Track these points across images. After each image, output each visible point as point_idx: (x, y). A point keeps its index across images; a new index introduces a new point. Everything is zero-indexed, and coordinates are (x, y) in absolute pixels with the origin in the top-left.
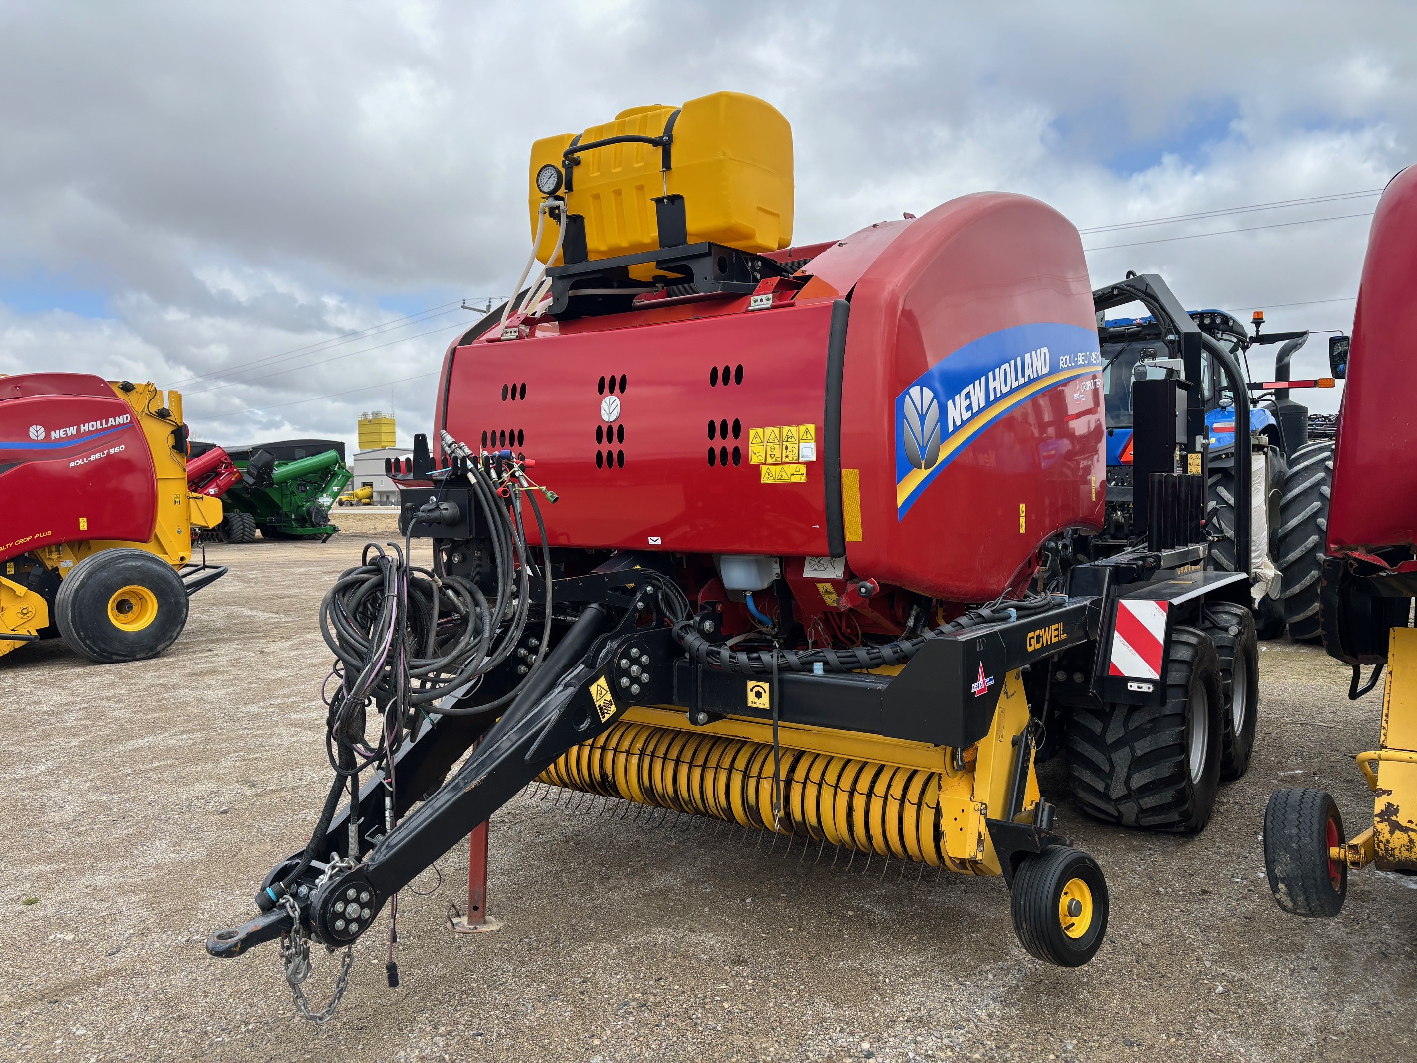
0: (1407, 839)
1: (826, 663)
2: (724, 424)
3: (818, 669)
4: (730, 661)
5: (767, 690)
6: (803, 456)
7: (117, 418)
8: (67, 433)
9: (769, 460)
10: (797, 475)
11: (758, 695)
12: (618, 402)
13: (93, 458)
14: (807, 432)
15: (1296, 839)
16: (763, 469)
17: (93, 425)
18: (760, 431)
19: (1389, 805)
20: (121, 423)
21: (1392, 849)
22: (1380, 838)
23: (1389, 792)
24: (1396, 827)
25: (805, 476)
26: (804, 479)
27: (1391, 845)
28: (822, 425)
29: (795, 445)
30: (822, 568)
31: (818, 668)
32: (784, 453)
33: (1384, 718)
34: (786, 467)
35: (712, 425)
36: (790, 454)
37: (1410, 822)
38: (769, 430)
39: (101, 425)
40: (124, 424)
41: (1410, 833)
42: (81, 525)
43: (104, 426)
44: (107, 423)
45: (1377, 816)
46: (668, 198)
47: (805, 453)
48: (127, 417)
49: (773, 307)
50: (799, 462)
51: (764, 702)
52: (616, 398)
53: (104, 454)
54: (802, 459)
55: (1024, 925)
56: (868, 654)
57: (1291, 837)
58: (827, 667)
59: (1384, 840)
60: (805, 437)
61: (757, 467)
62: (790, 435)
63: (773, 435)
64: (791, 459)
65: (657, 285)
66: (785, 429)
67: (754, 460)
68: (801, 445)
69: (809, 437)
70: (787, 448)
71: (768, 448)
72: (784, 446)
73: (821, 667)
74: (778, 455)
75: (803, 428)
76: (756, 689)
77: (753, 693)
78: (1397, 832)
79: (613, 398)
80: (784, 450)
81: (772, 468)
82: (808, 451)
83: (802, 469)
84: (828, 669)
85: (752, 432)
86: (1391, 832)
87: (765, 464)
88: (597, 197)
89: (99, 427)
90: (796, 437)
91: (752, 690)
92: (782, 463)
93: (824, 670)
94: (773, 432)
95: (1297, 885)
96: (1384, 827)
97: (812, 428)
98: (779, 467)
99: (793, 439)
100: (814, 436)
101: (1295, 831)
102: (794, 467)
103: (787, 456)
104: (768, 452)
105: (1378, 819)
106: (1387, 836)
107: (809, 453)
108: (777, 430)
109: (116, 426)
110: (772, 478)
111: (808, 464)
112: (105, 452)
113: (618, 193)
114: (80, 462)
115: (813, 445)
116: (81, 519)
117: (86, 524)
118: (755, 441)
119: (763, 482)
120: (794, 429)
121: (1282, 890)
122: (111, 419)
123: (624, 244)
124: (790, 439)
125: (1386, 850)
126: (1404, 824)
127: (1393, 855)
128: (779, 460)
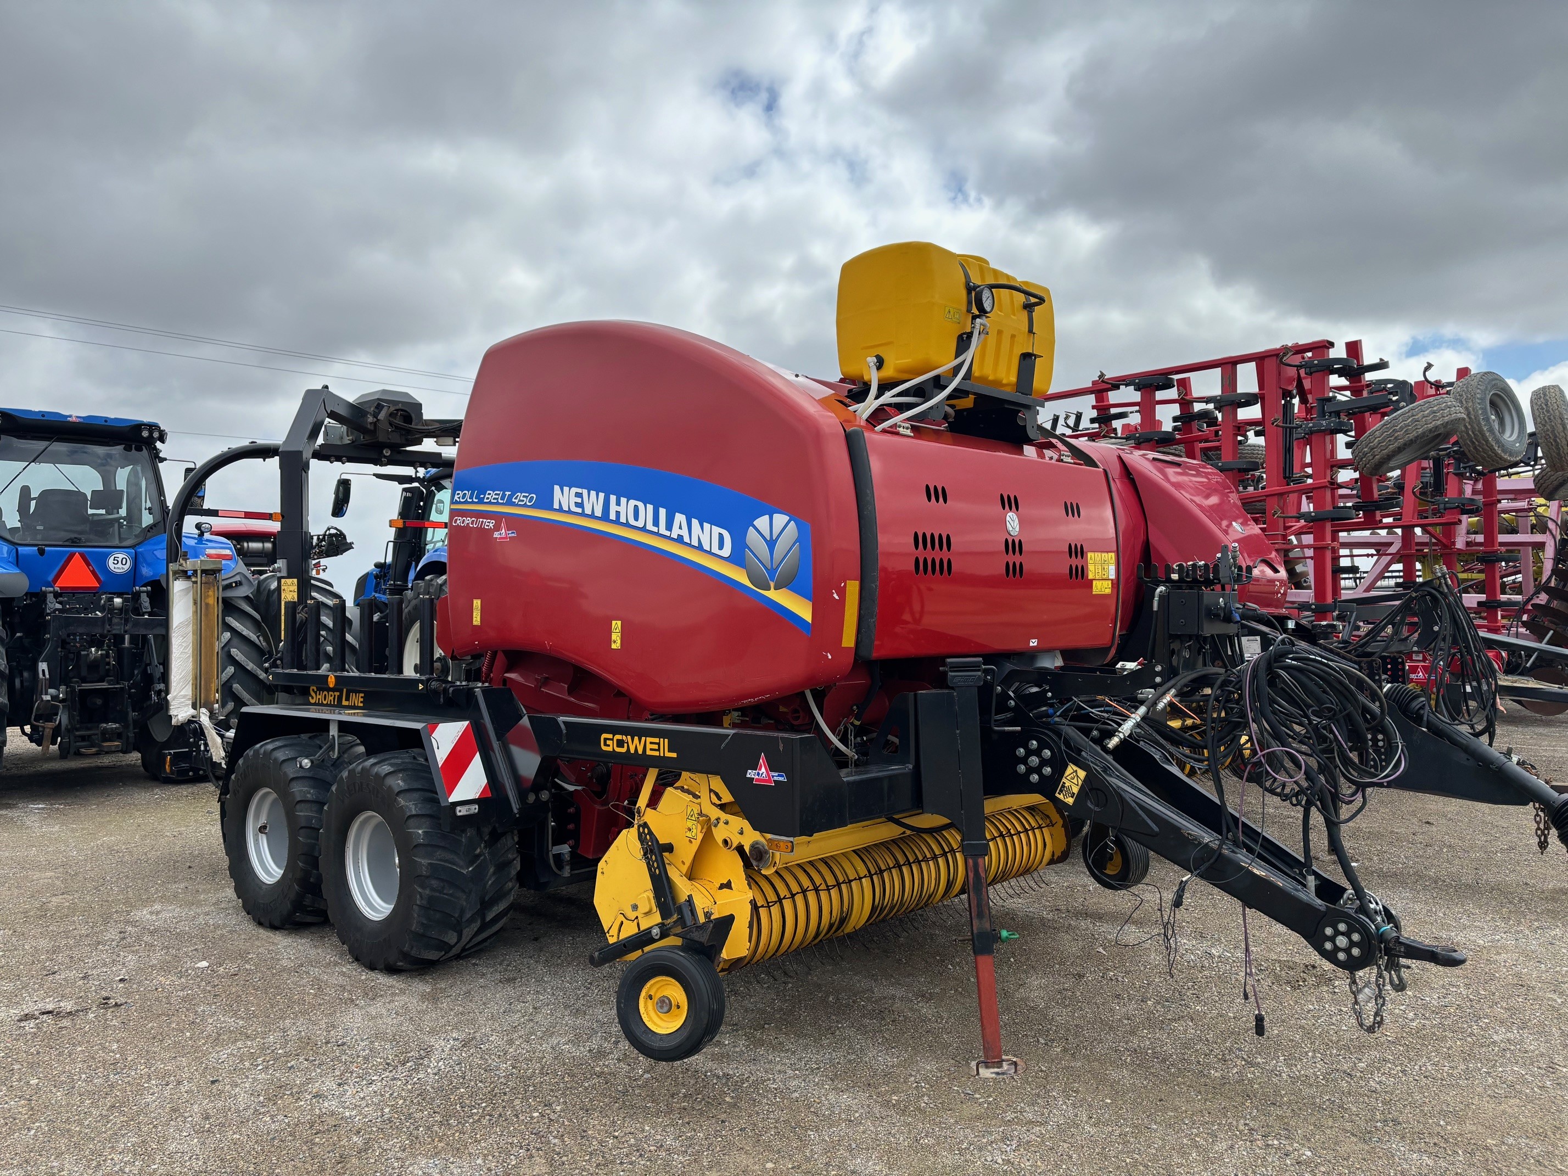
6: (1110, 575)
9: (1097, 577)
10: (1107, 588)
12: (1017, 519)
14: (1111, 559)
18: (1092, 555)
26: (1109, 590)
29: (1108, 567)
34: (1104, 581)
35: (1070, 547)
36: (1105, 575)
38: (1096, 555)
50: (1108, 581)
52: (1015, 515)
60: (1111, 562)
62: (1105, 560)
63: (1098, 559)
64: (1105, 578)
66: (1102, 555)
67: (1091, 576)
70: (1104, 569)
71: (1096, 567)
74: (1100, 575)
75: (1110, 556)
79: (1010, 514)
80: (1103, 572)
81: (1098, 582)
82: (1112, 572)
87: (1094, 581)
98: (1101, 582)
99: (1106, 563)
100: (1115, 562)
102: (1106, 583)
104: (1096, 571)
110: (1097, 589)
111: (1112, 580)
113: (999, 333)
115: (1114, 567)
119: (1093, 591)
120: (1106, 556)
128: (1100, 579)
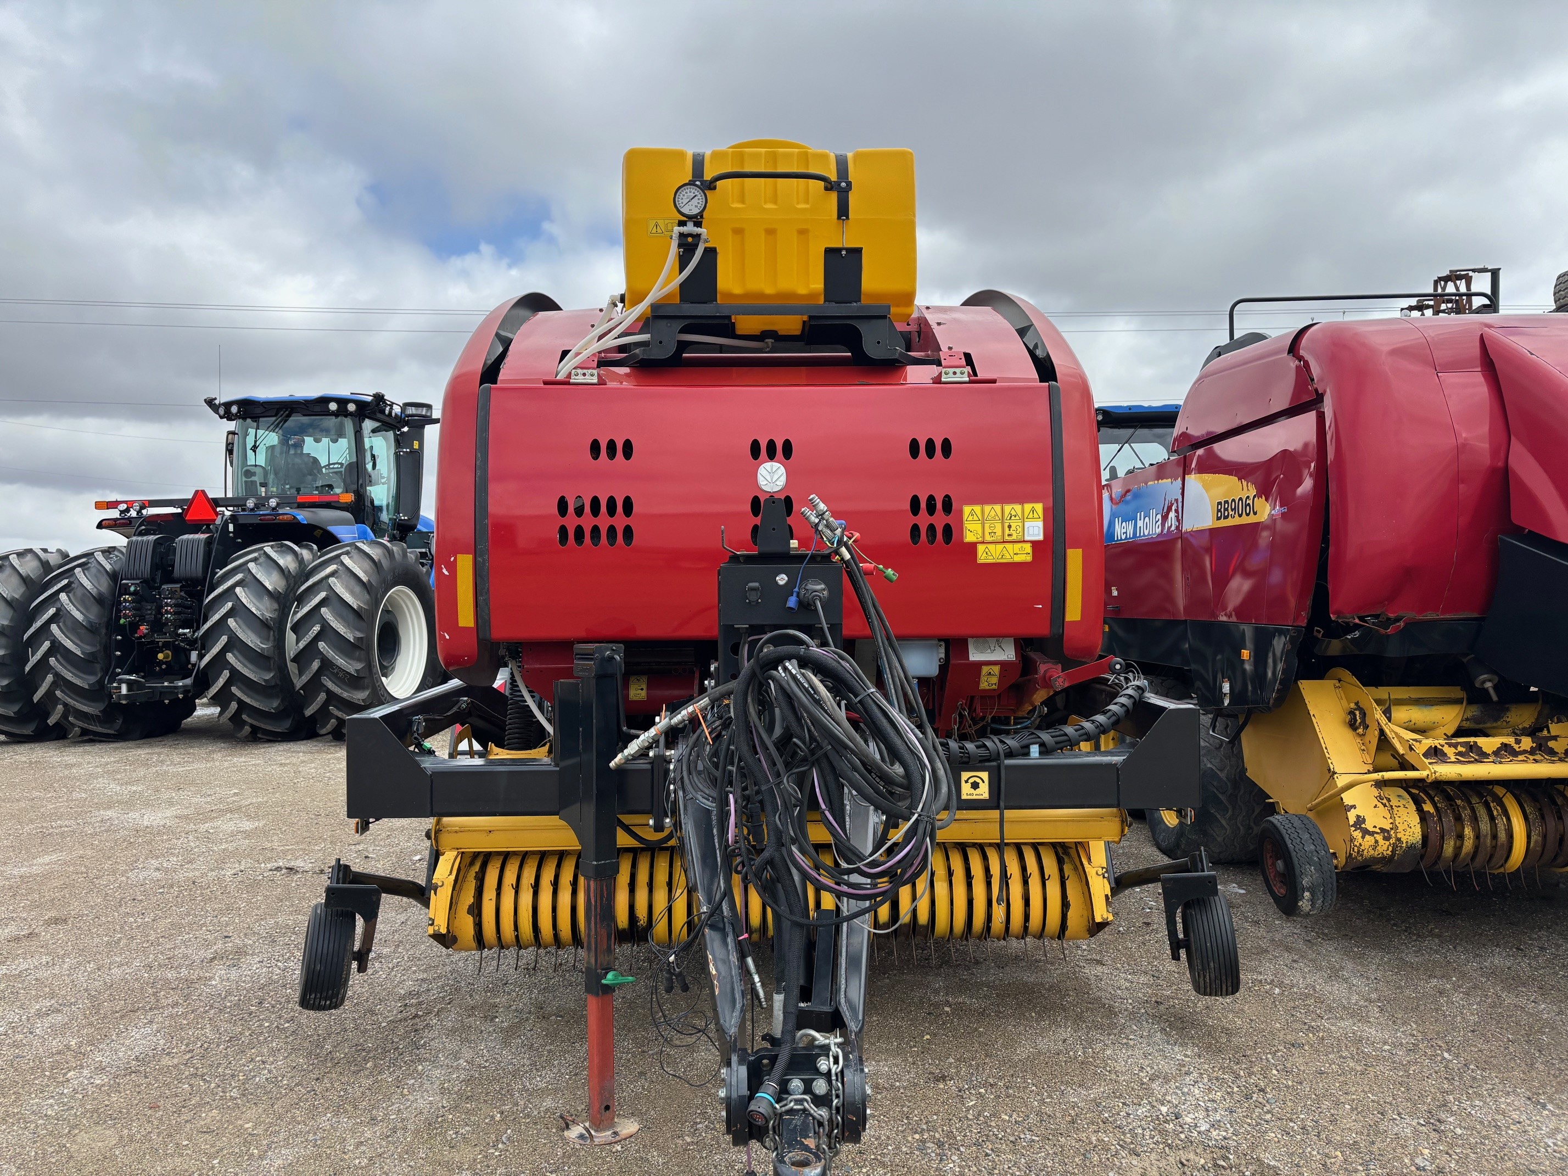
0: (1373, 841)
1: (1042, 745)
2: (931, 499)
3: (1035, 752)
4: (961, 752)
5: (986, 779)
6: (1029, 535)
9: (988, 538)
10: (1023, 554)
11: (975, 786)
12: (782, 469)
14: (1033, 510)
15: (1315, 853)
16: (981, 548)
18: (977, 509)
19: (1358, 817)
21: (1363, 850)
22: (1356, 843)
23: (1354, 807)
24: (1366, 832)
25: (1031, 555)
26: (1029, 558)
27: (1362, 848)
28: (1050, 503)
29: (1020, 524)
30: (989, 651)
31: (1035, 750)
32: (1007, 532)
33: (1325, 751)
34: (1009, 546)
35: (915, 502)
36: (1014, 533)
37: (1375, 827)
38: (987, 508)
41: (1375, 835)
45: (1352, 826)
46: (848, 250)
47: (1031, 532)
49: (971, 382)
50: (1024, 541)
51: (983, 792)
52: (779, 465)
54: (1027, 538)
55: (1212, 964)
56: (1076, 730)
57: (1312, 852)
58: (1043, 749)
59: (1358, 845)
60: (1031, 516)
61: (973, 546)
62: (1013, 513)
63: (993, 513)
64: (1014, 537)
65: (767, 340)
66: (1008, 508)
67: (969, 538)
68: (1027, 524)
69: (1036, 515)
70: (1010, 527)
71: (987, 526)
72: (1007, 525)
73: (1037, 750)
74: (999, 533)
75: (1028, 507)
76: (971, 780)
77: (969, 785)
78: (1367, 836)
79: (775, 464)
80: (1007, 529)
81: (991, 547)
82: (1036, 530)
83: (1028, 548)
84: (1046, 750)
85: (967, 510)
86: (1363, 837)
87: (983, 543)
88: (738, 232)
90: (1020, 514)
91: (966, 782)
92: (1004, 542)
93: (1040, 753)
94: (993, 510)
95: (1319, 890)
96: (1357, 834)
97: (1039, 507)
98: (1000, 547)
99: (1017, 518)
100: (1041, 516)
101: (1312, 847)
102: (1018, 546)
103: (1009, 535)
104: (987, 530)
105: (1353, 829)
106: (1360, 840)
107: (1036, 532)
108: (998, 508)
110: (992, 557)
111: (1035, 544)
113: (771, 232)
115: (1040, 524)
118: (970, 518)
119: (979, 561)
120: (1018, 507)
121: (1306, 898)
123: (769, 290)
124: (1013, 518)
125: (1359, 851)
126: (1371, 829)
127: (1362, 855)
128: (1000, 539)
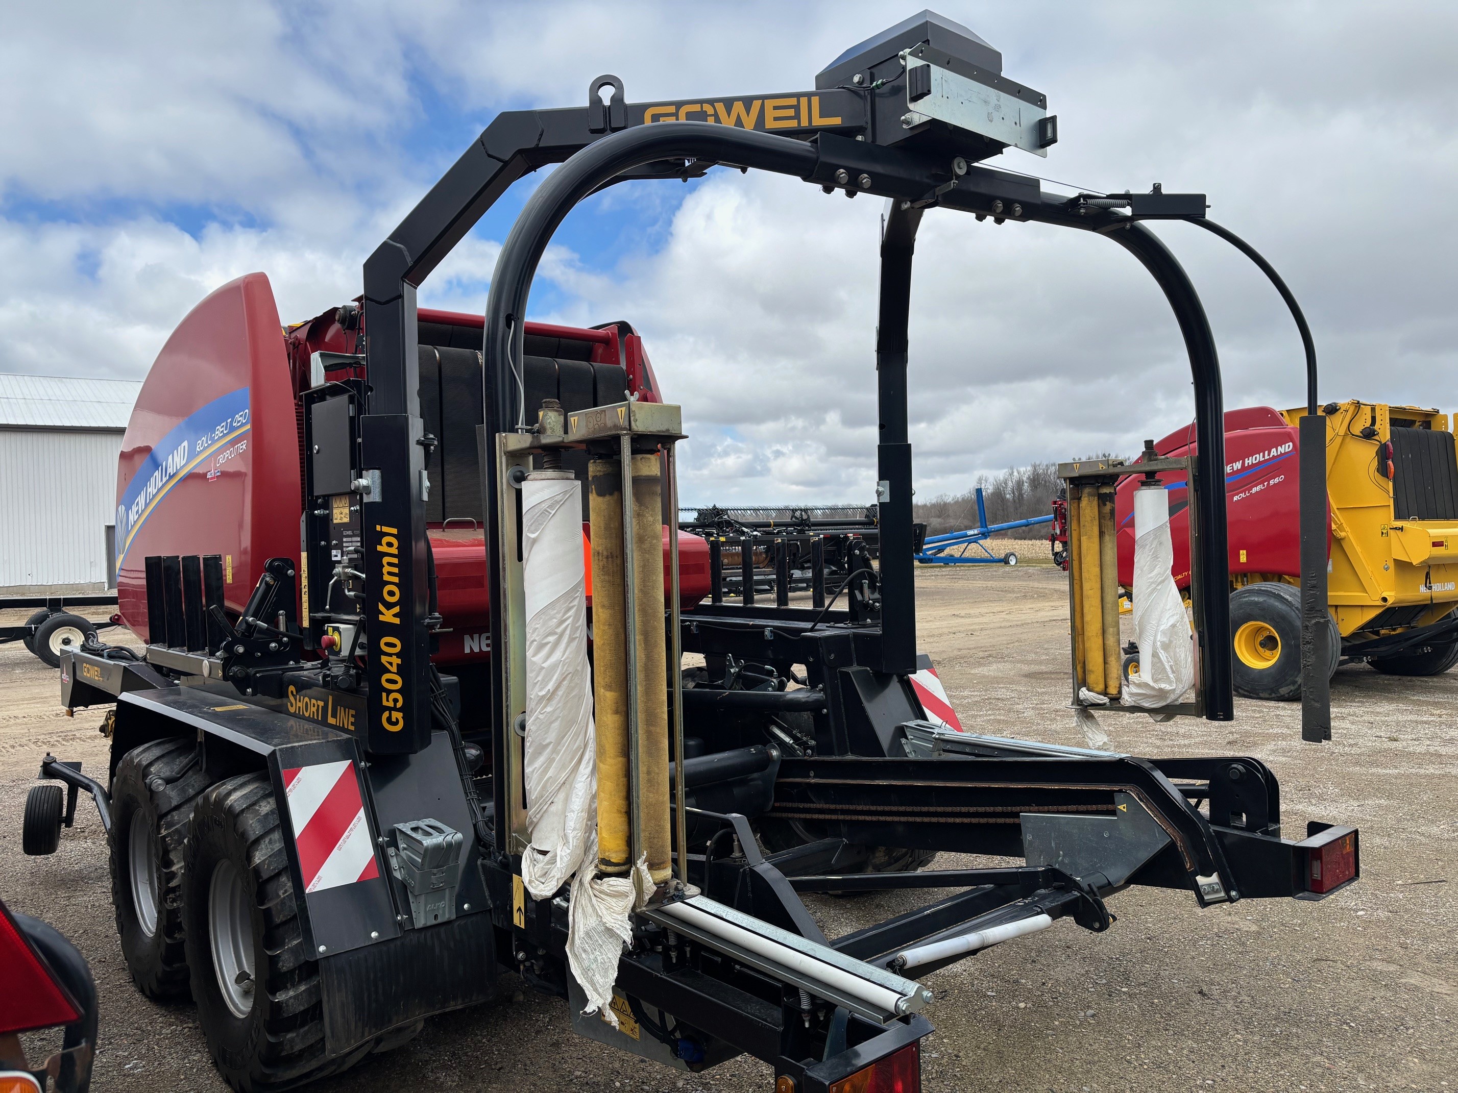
7: (1279, 448)
8: (1233, 469)
13: (1254, 490)
17: (1256, 458)
20: (1283, 452)
39: (1264, 456)
40: (1285, 453)
42: (1241, 557)
43: (1267, 457)
44: (1269, 455)
48: (1289, 446)
53: (1264, 486)
89: (1262, 459)
109: (1278, 456)
112: (1266, 484)
114: (1242, 495)
116: (1241, 552)
117: (1245, 556)
122: (1274, 450)
